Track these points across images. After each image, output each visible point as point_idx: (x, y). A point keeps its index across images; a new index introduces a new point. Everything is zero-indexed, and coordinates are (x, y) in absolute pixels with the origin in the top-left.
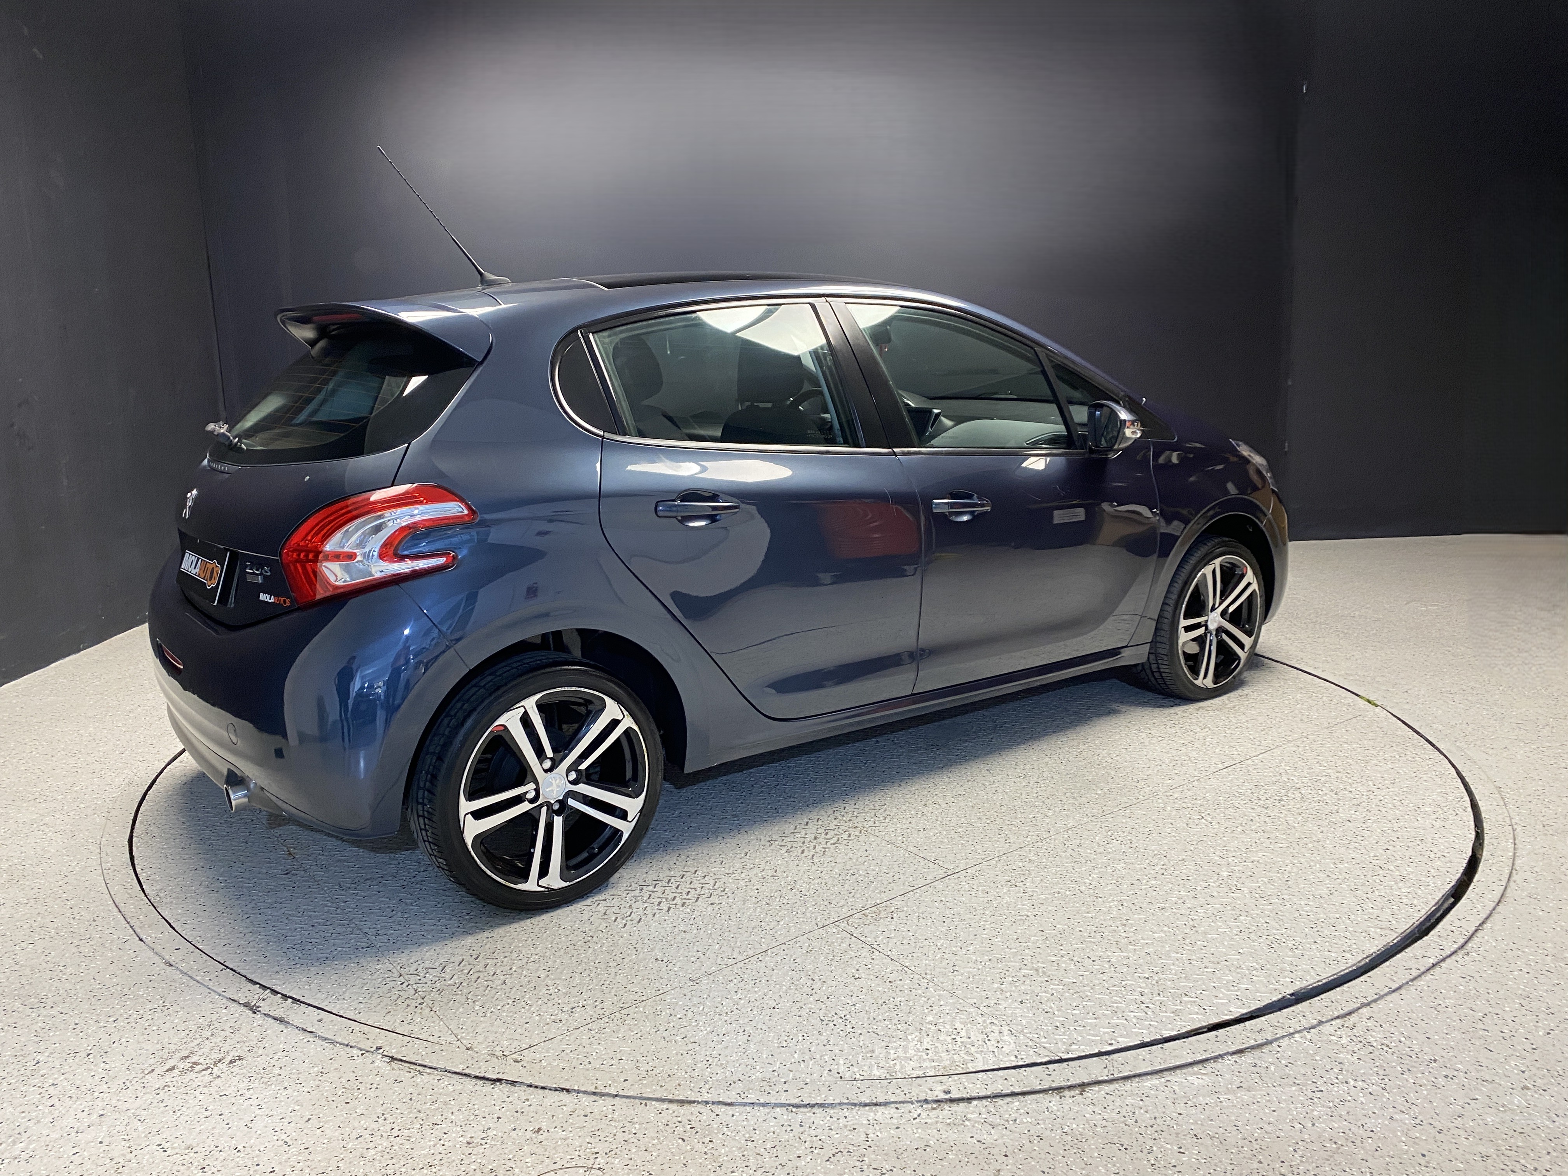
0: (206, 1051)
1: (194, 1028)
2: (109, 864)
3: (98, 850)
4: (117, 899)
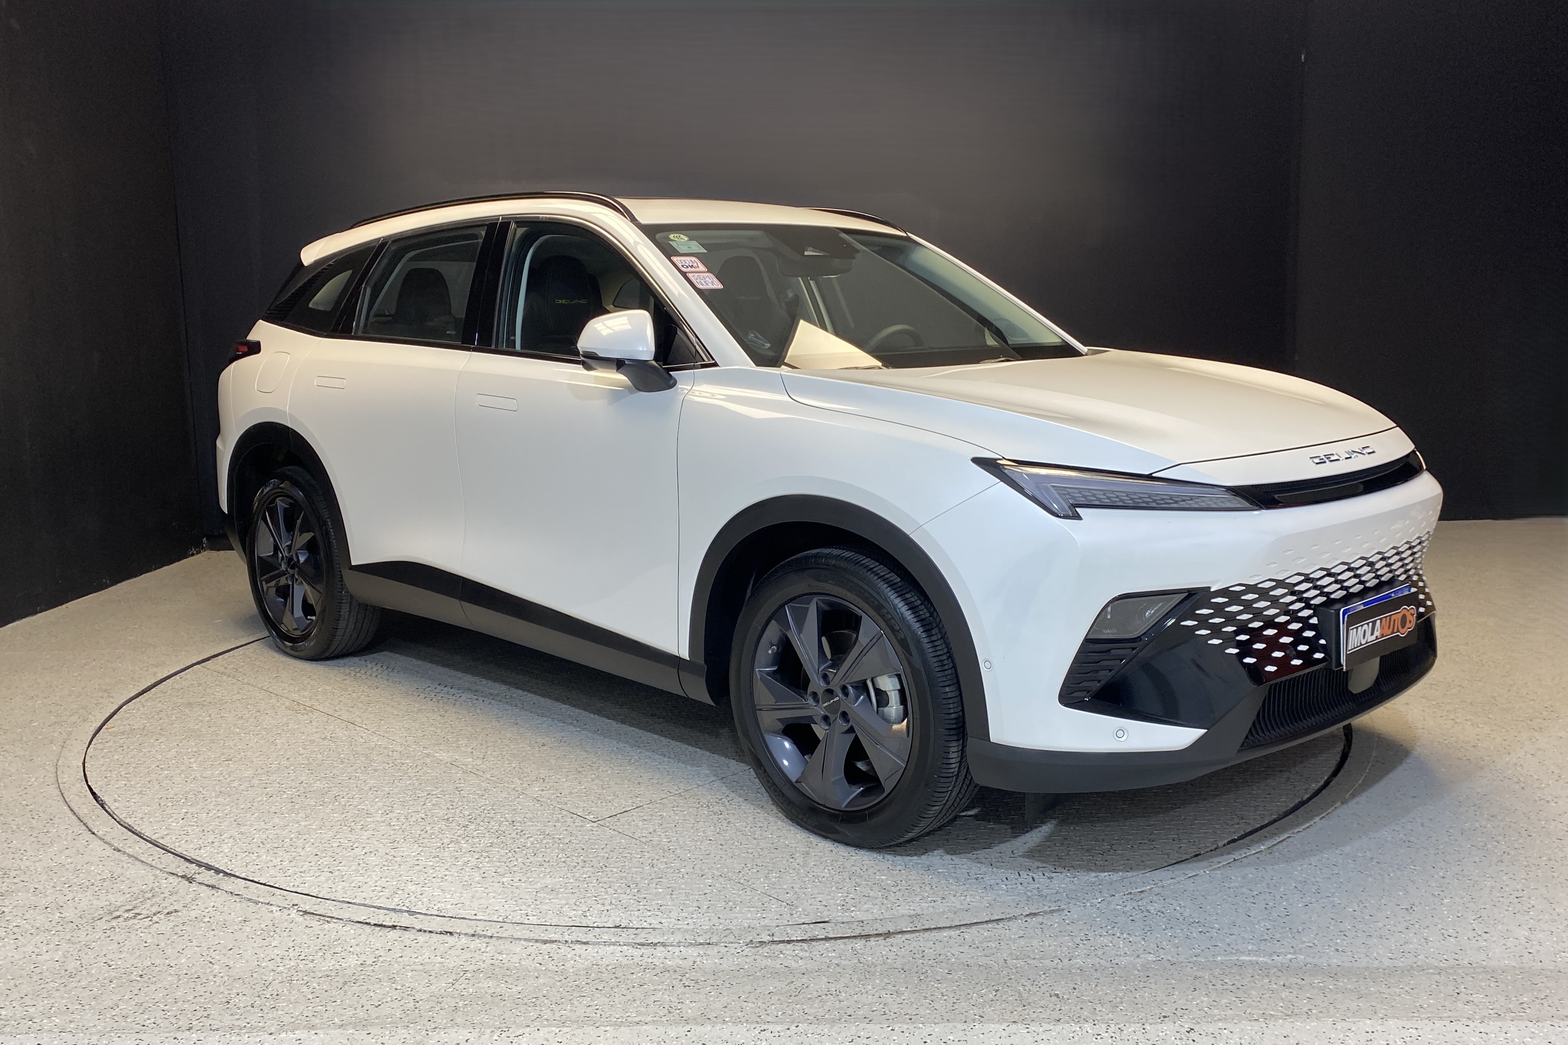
0: (148, 906)
1: (137, 891)
2: (65, 780)
3: (55, 770)
4: (72, 805)
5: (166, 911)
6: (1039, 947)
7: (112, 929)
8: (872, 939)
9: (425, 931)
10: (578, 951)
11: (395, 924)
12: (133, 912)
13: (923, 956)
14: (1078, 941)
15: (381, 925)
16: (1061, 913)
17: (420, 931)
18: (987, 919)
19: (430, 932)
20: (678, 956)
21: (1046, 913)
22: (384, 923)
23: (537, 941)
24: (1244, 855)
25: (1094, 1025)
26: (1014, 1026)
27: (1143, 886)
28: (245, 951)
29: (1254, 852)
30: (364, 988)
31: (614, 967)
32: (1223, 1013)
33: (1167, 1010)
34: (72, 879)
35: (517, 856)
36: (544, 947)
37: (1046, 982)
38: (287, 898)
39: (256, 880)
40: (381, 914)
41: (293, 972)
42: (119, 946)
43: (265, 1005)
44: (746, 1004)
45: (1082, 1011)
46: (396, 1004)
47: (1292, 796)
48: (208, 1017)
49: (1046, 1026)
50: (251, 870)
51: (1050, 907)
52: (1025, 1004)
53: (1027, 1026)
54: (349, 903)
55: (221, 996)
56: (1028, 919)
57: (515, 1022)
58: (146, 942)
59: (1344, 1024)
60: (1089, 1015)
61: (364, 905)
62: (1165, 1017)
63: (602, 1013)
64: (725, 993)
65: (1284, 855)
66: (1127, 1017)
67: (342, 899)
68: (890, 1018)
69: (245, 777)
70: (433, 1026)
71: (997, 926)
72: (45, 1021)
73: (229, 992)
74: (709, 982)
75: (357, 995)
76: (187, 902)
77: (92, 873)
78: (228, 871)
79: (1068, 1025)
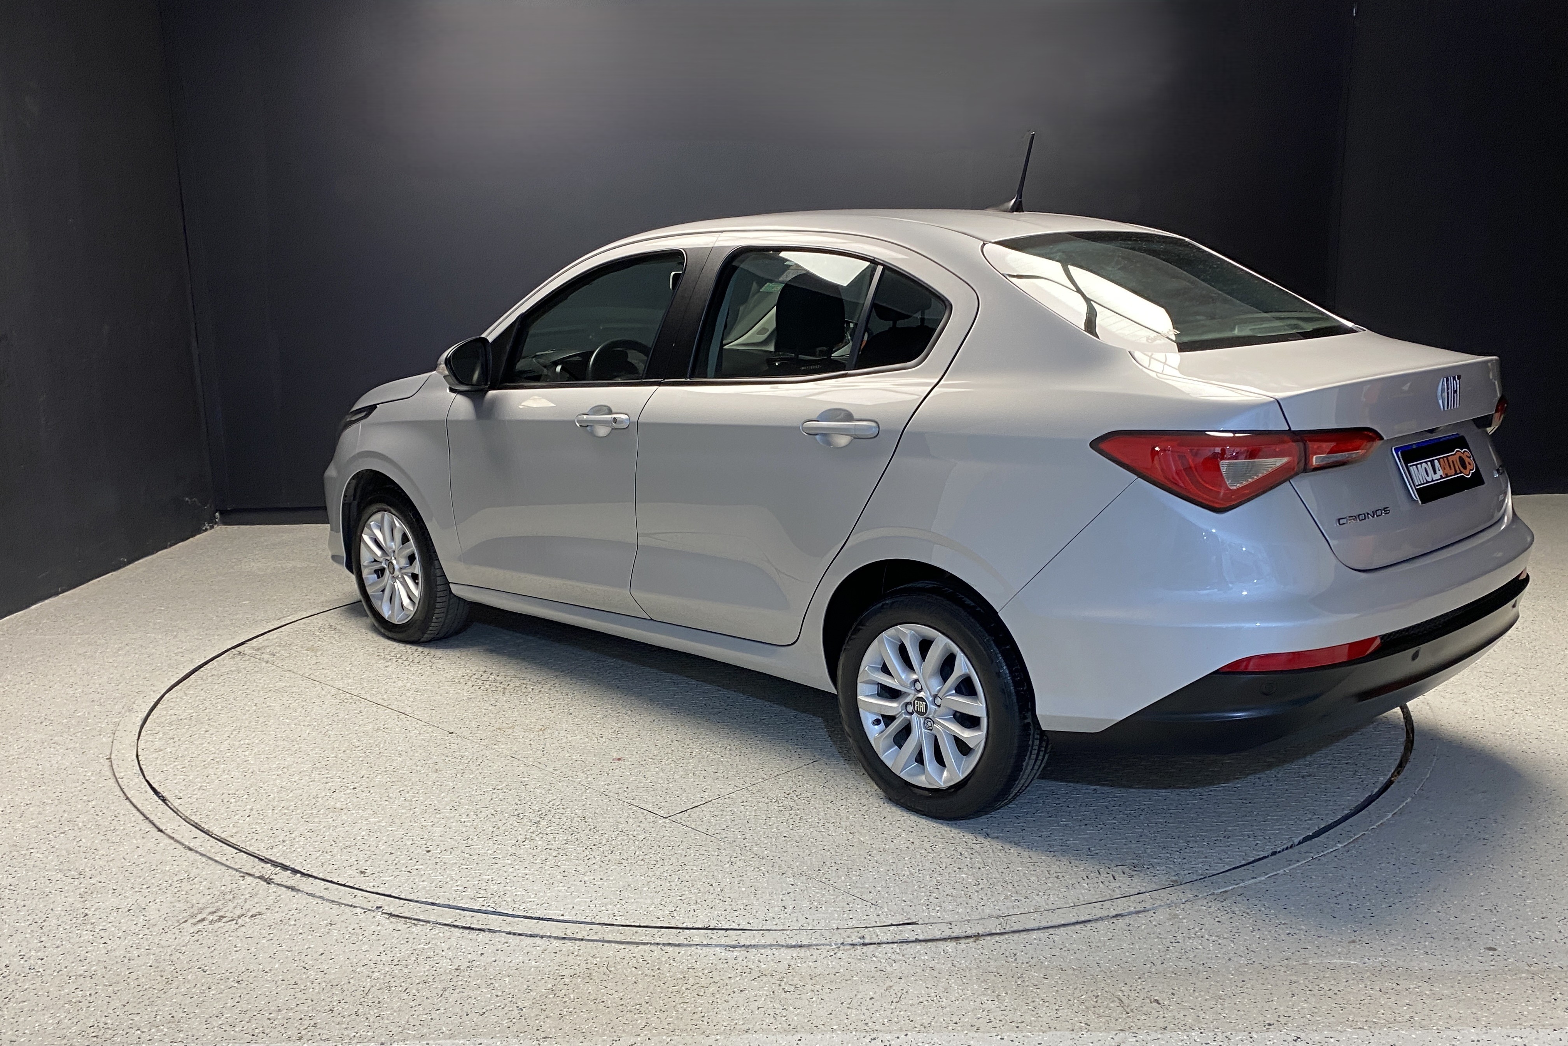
0: (230, 908)
1: (217, 893)
2: (122, 774)
3: (110, 764)
4: (134, 801)
5: (251, 914)
6: (1130, 950)
7: (200, 933)
8: (963, 941)
9: (514, 934)
10: (670, 954)
11: (483, 927)
12: (215, 914)
13: (1016, 960)
14: (1168, 944)
15: (469, 928)
16: (1146, 914)
17: (509, 933)
18: (1074, 920)
19: (520, 935)
20: (773, 960)
21: (1130, 914)
22: (472, 926)
23: (628, 943)
24: (1322, 854)
25: (1201, 1033)
26: (1122, 1034)
27: (1226, 887)
28: (336, 955)
29: (1331, 850)
30: (465, 994)
31: (710, 970)
32: (1326, 1020)
33: (1270, 1018)
34: (149, 880)
35: (594, 854)
36: (636, 950)
37: (1144, 987)
38: (369, 899)
39: (335, 880)
40: (467, 916)
41: (388, 978)
42: (210, 950)
43: (369, 1013)
44: (850, 1010)
45: (1186, 1018)
46: (501, 1013)
47: (1360, 790)
48: (315, 1025)
49: (1154, 1035)
50: (328, 870)
51: (1135, 908)
52: (1128, 1010)
53: (1135, 1035)
54: (433, 904)
55: (323, 1003)
56: (1114, 920)
57: (624, 1031)
58: (235, 947)
59: (1449, 1032)
60: (1193, 1023)
61: (449, 907)
62: (1269, 1025)
63: (709, 1021)
64: (827, 999)
65: (1361, 853)
66: (1232, 1025)
67: (425, 900)
68: (997, 1026)
69: (304, 771)
70: (543, 1035)
71: (1085, 928)
72: (153, 1030)
73: (330, 999)
74: (809, 987)
75: (458, 1003)
76: (268, 904)
77: (168, 874)
78: (305, 872)
79: (1176, 1033)
